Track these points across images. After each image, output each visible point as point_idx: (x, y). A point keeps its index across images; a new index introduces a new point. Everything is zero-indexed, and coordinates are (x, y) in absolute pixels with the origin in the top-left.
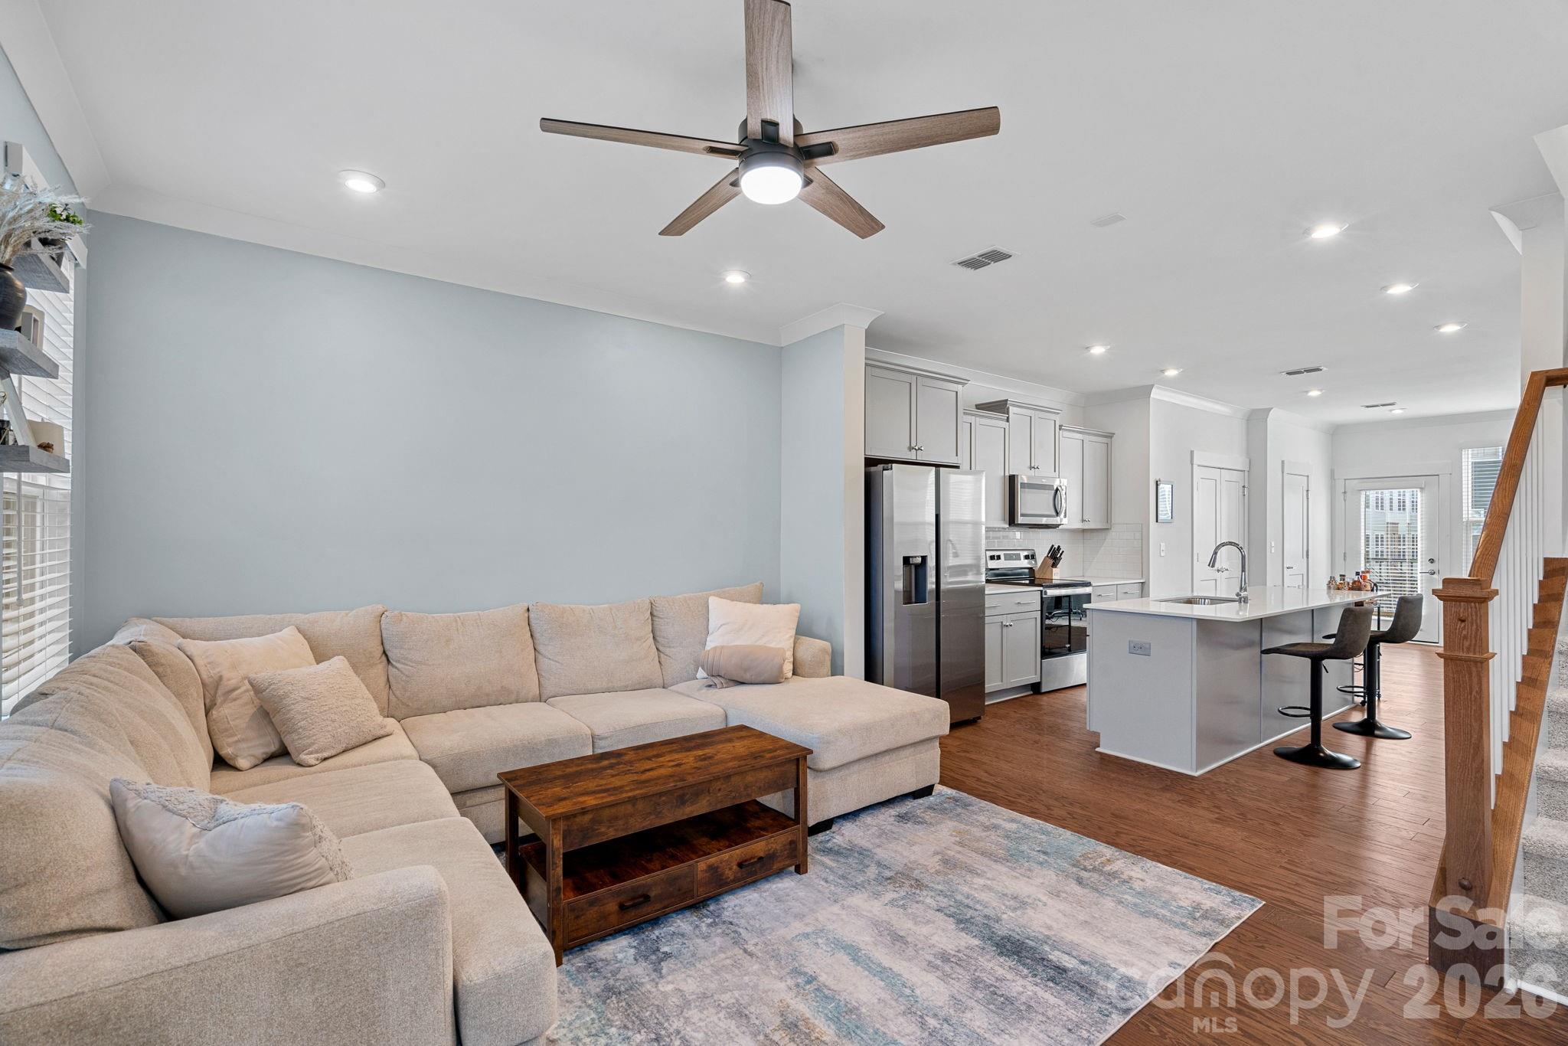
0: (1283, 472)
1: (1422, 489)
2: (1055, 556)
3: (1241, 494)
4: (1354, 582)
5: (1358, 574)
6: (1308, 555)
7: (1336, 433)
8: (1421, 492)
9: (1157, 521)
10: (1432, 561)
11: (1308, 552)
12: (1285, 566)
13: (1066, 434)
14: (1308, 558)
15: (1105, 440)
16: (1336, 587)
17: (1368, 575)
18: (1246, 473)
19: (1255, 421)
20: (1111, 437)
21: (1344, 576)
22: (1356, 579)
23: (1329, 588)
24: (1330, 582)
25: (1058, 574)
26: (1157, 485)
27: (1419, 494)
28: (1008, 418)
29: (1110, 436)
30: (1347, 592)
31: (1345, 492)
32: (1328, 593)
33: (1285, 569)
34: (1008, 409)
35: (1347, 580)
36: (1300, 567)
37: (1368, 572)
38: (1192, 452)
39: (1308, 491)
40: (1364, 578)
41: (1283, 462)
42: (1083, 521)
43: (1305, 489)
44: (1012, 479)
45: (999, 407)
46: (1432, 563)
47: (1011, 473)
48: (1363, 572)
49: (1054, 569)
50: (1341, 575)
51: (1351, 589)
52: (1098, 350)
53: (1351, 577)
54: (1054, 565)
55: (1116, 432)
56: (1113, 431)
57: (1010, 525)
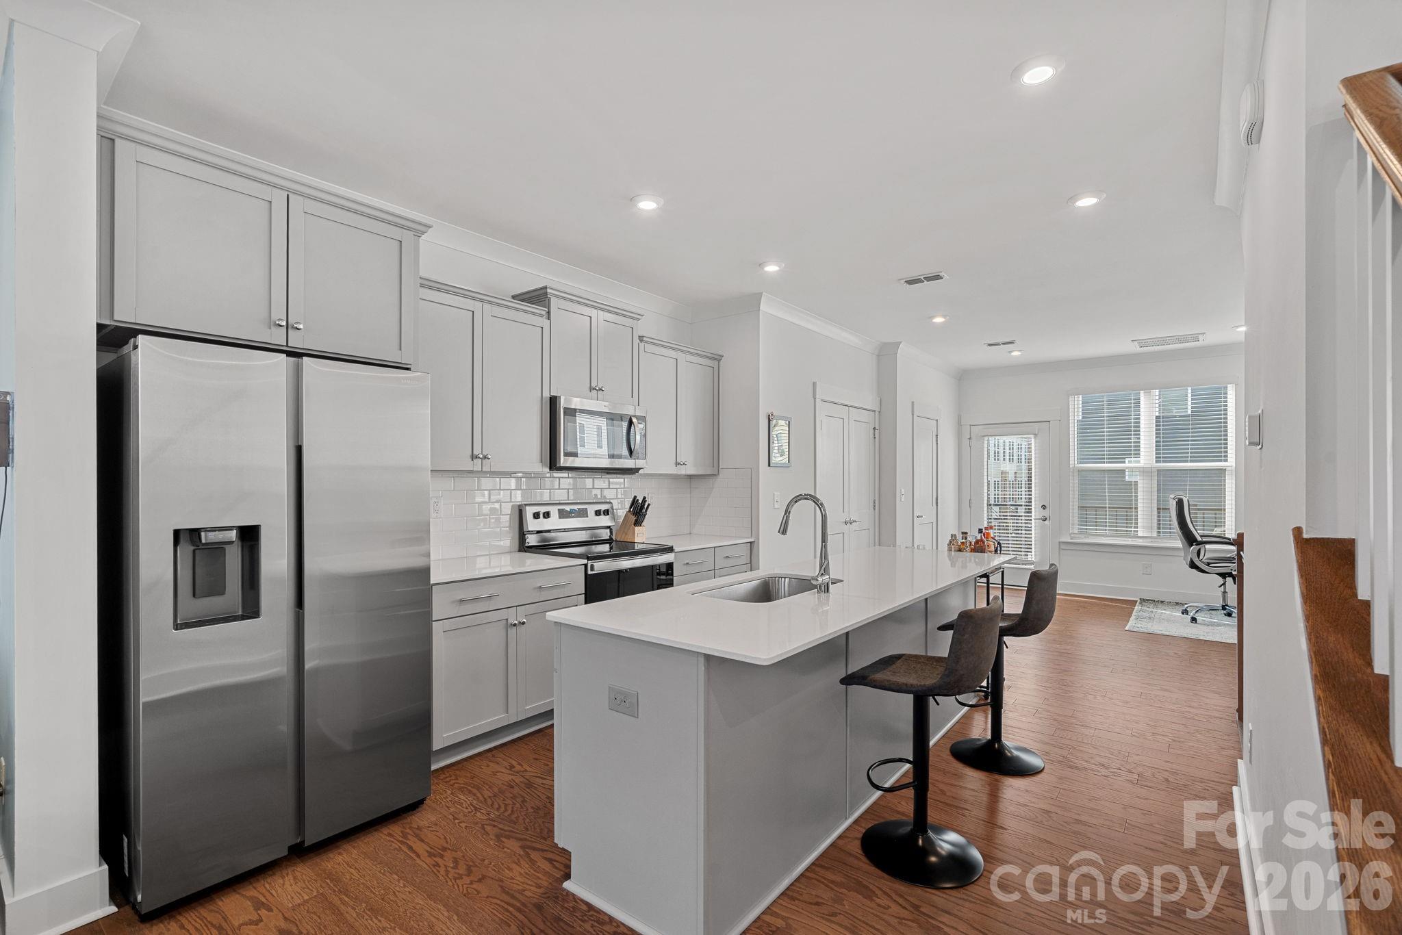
0: (913, 415)
1: (1036, 435)
2: (638, 510)
3: (872, 436)
4: (977, 542)
5: (980, 531)
6: (937, 503)
7: (963, 378)
8: (1035, 438)
9: (769, 465)
10: (1044, 507)
11: (937, 499)
12: (915, 515)
13: (649, 348)
14: (937, 505)
15: (709, 362)
16: (957, 549)
17: (991, 531)
18: (877, 413)
19: (886, 355)
20: (719, 360)
21: (966, 533)
22: (979, 538)
23: (950, 550)
24: (951, 542)
25: (642, 536)
26: (769, 421)
27: (1033, 440)
28: (549, 313)
29: (718, 358)
30: (968, 554)
31: (970, 439)
32: (949, 556)
33: (915, 518)
34: (549, 300)
35: (971, 539)
36: (929, 516)
37: (991, 528)
38: (814, 384)
39: (937, 435)
40: (987, 536)
41: (913, 403)
42: (677, 464)
43: (935, 434)
44: (553, 401)
45: (538, 297)
46: (1044, 509)
47: (553, 394)
48: (986, 529)
49: (636, 528)
50: (963, 533)
51: (973, 550)
52: (647, 205)
53: (973, 536)
54: (638, 523)
55: (724, 355)
56: (721, 353)
57: (550, 469)
